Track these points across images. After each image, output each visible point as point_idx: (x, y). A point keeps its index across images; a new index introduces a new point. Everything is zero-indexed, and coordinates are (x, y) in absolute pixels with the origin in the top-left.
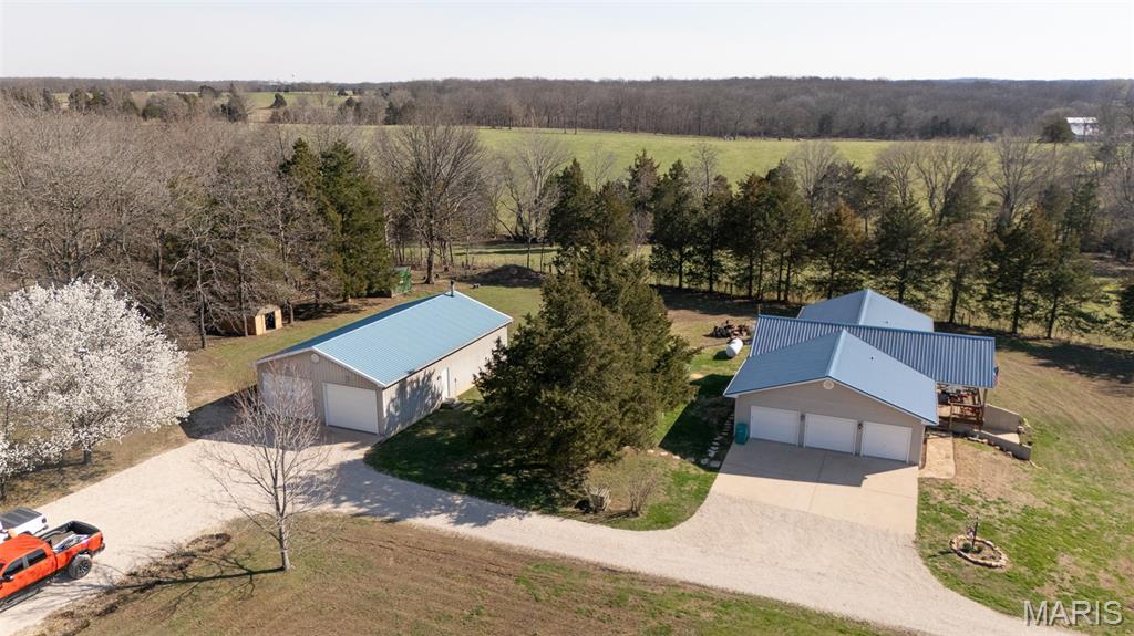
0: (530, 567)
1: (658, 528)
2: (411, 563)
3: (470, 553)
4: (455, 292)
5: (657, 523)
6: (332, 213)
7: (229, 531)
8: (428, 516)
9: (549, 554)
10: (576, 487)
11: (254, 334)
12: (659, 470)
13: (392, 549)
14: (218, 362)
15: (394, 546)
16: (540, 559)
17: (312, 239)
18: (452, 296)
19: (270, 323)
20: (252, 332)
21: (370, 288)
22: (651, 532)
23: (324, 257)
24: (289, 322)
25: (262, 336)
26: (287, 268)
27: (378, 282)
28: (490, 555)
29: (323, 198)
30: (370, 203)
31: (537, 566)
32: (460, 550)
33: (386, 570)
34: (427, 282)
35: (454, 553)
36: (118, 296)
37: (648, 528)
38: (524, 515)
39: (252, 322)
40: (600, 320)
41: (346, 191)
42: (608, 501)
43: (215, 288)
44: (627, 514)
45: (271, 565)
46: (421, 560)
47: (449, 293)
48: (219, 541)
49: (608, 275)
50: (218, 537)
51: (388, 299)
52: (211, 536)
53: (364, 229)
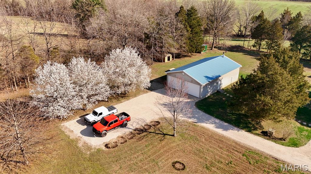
0: (247, 151)
1: (293, 147)
2: (210, 142)
3: (227, 142)
4: (224, 56)
5: (292, 144)
6: (189, 28)
7: (160, 121)
8: (207, 123)
9: (253, 148)
10: (258, 124)
11: (165, 62)
12: (293, 125)
13: (204, 136)
14: (156, 69)
15: (204, 135)
16: (251, 149)
17: (182, 35)
18: (223, 57)
19: (169, 59)
20: (164, 61)
21: (196, 50)
22: (290, 147)
23: (185, 41)
24: (173, 59)
25: (166, 62)
26: (175, 44)
27: (199, 49)
28: (233, 144)
29: (187, 24)
30: (199, 25)
31: (250, 151)
32: (224, 141)
33: (203, 142)
34: (211, 49)
35: (222, 141)
36: (136, 52)
37: (289, 146)
38: (239, 130)
39: (164, 59)
40: (281, 74)
41: (193, 21)
42: (274, 134)
43: (157, 49)
44: (281, 139)
45: (170, 134)
46: (212, 141)
47: (222, 56)
48: (157, 123)
49: (284, 57)
50: (157, 122)
51: (200, 54)
52: (155, 121)
53: (197, 33)
